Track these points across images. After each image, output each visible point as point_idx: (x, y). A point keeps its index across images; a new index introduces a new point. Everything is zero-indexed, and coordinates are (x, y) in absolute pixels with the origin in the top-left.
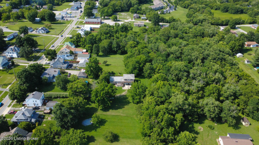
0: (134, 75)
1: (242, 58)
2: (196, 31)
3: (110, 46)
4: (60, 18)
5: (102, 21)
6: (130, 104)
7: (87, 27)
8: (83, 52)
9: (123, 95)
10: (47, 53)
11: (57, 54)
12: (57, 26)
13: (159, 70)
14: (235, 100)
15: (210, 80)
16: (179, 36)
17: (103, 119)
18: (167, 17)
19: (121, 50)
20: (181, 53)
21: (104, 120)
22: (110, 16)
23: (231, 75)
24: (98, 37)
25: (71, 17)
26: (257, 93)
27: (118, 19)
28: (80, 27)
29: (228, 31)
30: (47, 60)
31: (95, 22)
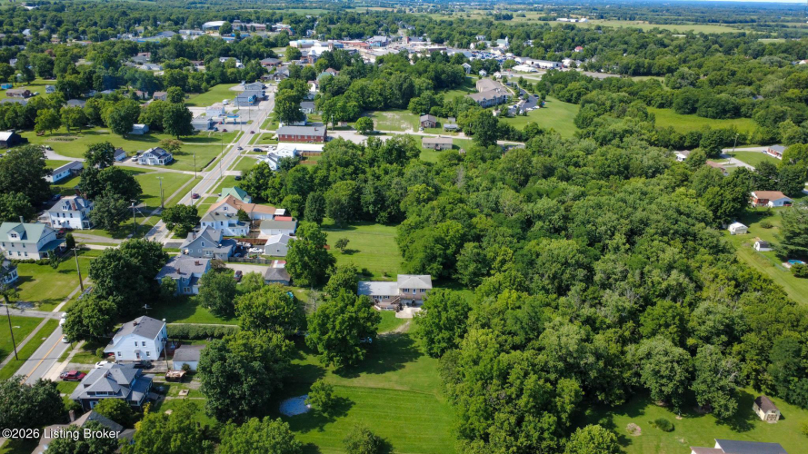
0: (428, 277)
1: (745, 235)
2: (606, 159)
3: (354, 199)
4: (203, 126)
5: (328, 135)
6: (421, 357)
7: (286, 150)
8: (274, 216)
9: (398, 333)
10: (170, 216)
11: (199, 218)
12: (197, 146)
13: (503, 262)
14: (732, 346)
15: (655, 291)
16: (558, 172)
17: (342, 398)
18: (519, 126)
19: (389, 210)
20: (566, 218)
21: (345, 400)
22: (353, 120)
23: (717, 276)
24: (321, 173)
25: (235, 123)
26: (795, 324)
27: (375, 130)
28: (264, 149)
29: (698, 163)
30: (170, 236)
31: (309, 137)
